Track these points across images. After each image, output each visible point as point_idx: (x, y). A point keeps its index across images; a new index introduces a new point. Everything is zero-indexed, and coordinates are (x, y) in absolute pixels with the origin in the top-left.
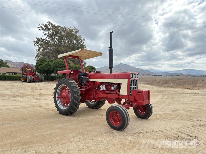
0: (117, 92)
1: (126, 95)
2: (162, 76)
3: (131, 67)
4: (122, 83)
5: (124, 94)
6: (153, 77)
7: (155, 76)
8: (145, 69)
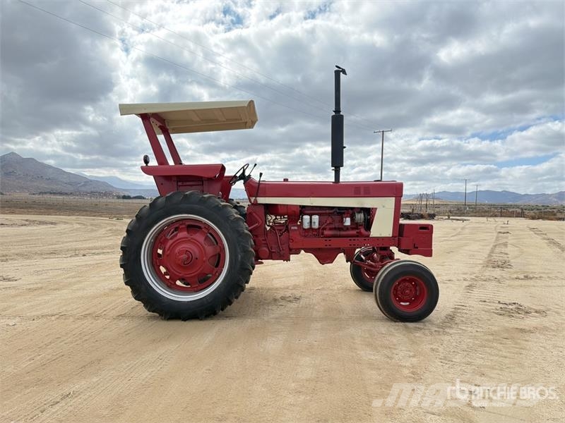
0: (363, 230)
1: (391, 236)
2: (144, 198)
3: (50, 167)
4: (376, 209)
5: (383, 235)
6: (121, 201)
7: (124, 197)
8: (96, 177)
